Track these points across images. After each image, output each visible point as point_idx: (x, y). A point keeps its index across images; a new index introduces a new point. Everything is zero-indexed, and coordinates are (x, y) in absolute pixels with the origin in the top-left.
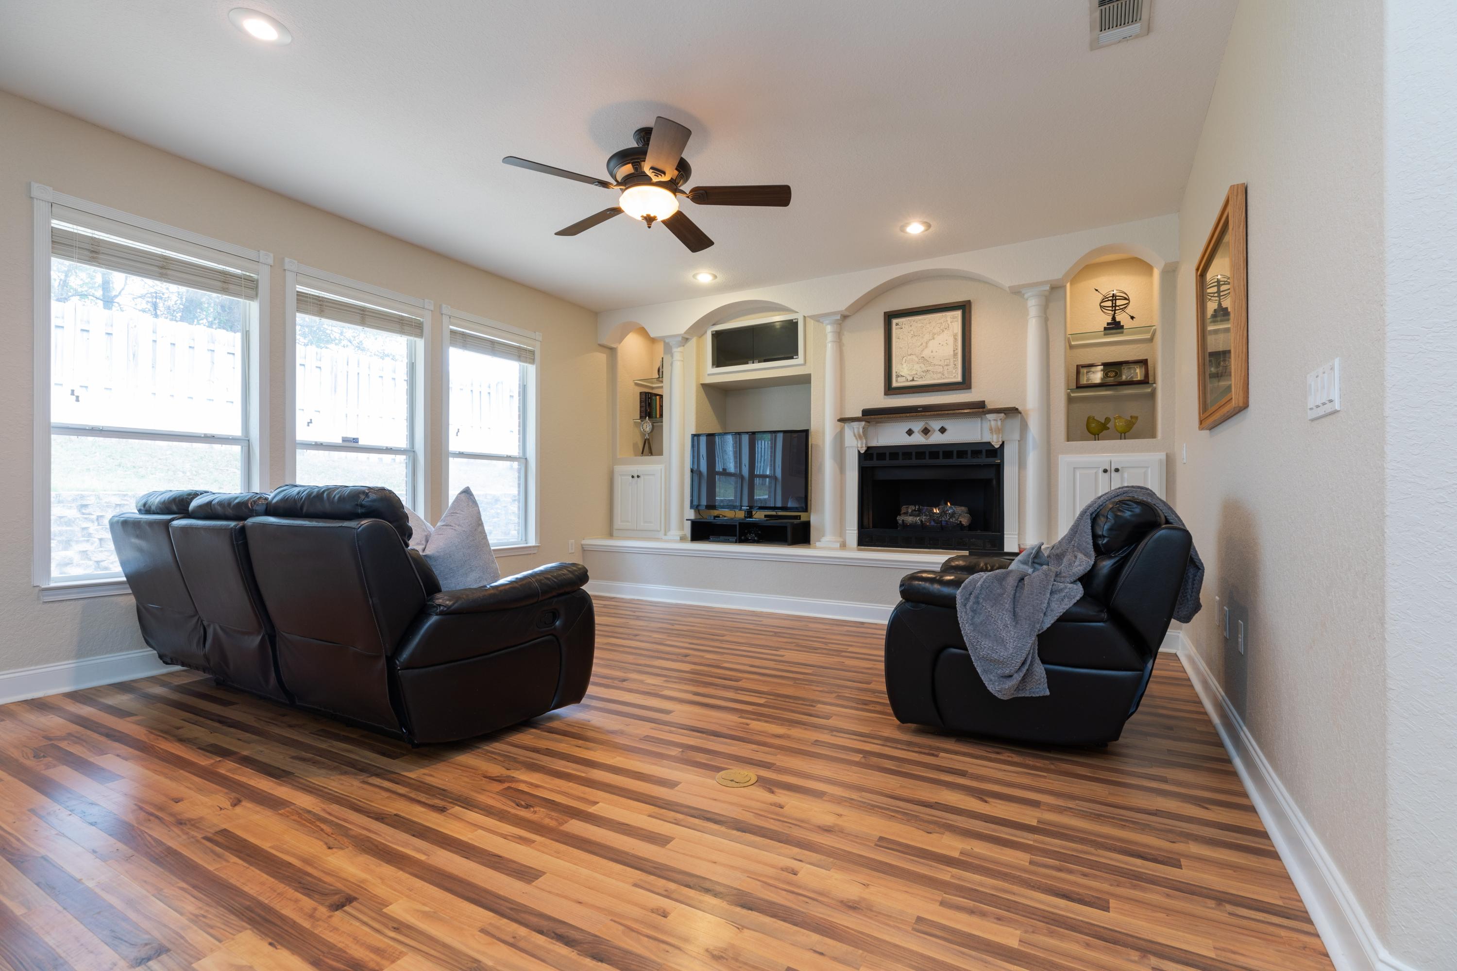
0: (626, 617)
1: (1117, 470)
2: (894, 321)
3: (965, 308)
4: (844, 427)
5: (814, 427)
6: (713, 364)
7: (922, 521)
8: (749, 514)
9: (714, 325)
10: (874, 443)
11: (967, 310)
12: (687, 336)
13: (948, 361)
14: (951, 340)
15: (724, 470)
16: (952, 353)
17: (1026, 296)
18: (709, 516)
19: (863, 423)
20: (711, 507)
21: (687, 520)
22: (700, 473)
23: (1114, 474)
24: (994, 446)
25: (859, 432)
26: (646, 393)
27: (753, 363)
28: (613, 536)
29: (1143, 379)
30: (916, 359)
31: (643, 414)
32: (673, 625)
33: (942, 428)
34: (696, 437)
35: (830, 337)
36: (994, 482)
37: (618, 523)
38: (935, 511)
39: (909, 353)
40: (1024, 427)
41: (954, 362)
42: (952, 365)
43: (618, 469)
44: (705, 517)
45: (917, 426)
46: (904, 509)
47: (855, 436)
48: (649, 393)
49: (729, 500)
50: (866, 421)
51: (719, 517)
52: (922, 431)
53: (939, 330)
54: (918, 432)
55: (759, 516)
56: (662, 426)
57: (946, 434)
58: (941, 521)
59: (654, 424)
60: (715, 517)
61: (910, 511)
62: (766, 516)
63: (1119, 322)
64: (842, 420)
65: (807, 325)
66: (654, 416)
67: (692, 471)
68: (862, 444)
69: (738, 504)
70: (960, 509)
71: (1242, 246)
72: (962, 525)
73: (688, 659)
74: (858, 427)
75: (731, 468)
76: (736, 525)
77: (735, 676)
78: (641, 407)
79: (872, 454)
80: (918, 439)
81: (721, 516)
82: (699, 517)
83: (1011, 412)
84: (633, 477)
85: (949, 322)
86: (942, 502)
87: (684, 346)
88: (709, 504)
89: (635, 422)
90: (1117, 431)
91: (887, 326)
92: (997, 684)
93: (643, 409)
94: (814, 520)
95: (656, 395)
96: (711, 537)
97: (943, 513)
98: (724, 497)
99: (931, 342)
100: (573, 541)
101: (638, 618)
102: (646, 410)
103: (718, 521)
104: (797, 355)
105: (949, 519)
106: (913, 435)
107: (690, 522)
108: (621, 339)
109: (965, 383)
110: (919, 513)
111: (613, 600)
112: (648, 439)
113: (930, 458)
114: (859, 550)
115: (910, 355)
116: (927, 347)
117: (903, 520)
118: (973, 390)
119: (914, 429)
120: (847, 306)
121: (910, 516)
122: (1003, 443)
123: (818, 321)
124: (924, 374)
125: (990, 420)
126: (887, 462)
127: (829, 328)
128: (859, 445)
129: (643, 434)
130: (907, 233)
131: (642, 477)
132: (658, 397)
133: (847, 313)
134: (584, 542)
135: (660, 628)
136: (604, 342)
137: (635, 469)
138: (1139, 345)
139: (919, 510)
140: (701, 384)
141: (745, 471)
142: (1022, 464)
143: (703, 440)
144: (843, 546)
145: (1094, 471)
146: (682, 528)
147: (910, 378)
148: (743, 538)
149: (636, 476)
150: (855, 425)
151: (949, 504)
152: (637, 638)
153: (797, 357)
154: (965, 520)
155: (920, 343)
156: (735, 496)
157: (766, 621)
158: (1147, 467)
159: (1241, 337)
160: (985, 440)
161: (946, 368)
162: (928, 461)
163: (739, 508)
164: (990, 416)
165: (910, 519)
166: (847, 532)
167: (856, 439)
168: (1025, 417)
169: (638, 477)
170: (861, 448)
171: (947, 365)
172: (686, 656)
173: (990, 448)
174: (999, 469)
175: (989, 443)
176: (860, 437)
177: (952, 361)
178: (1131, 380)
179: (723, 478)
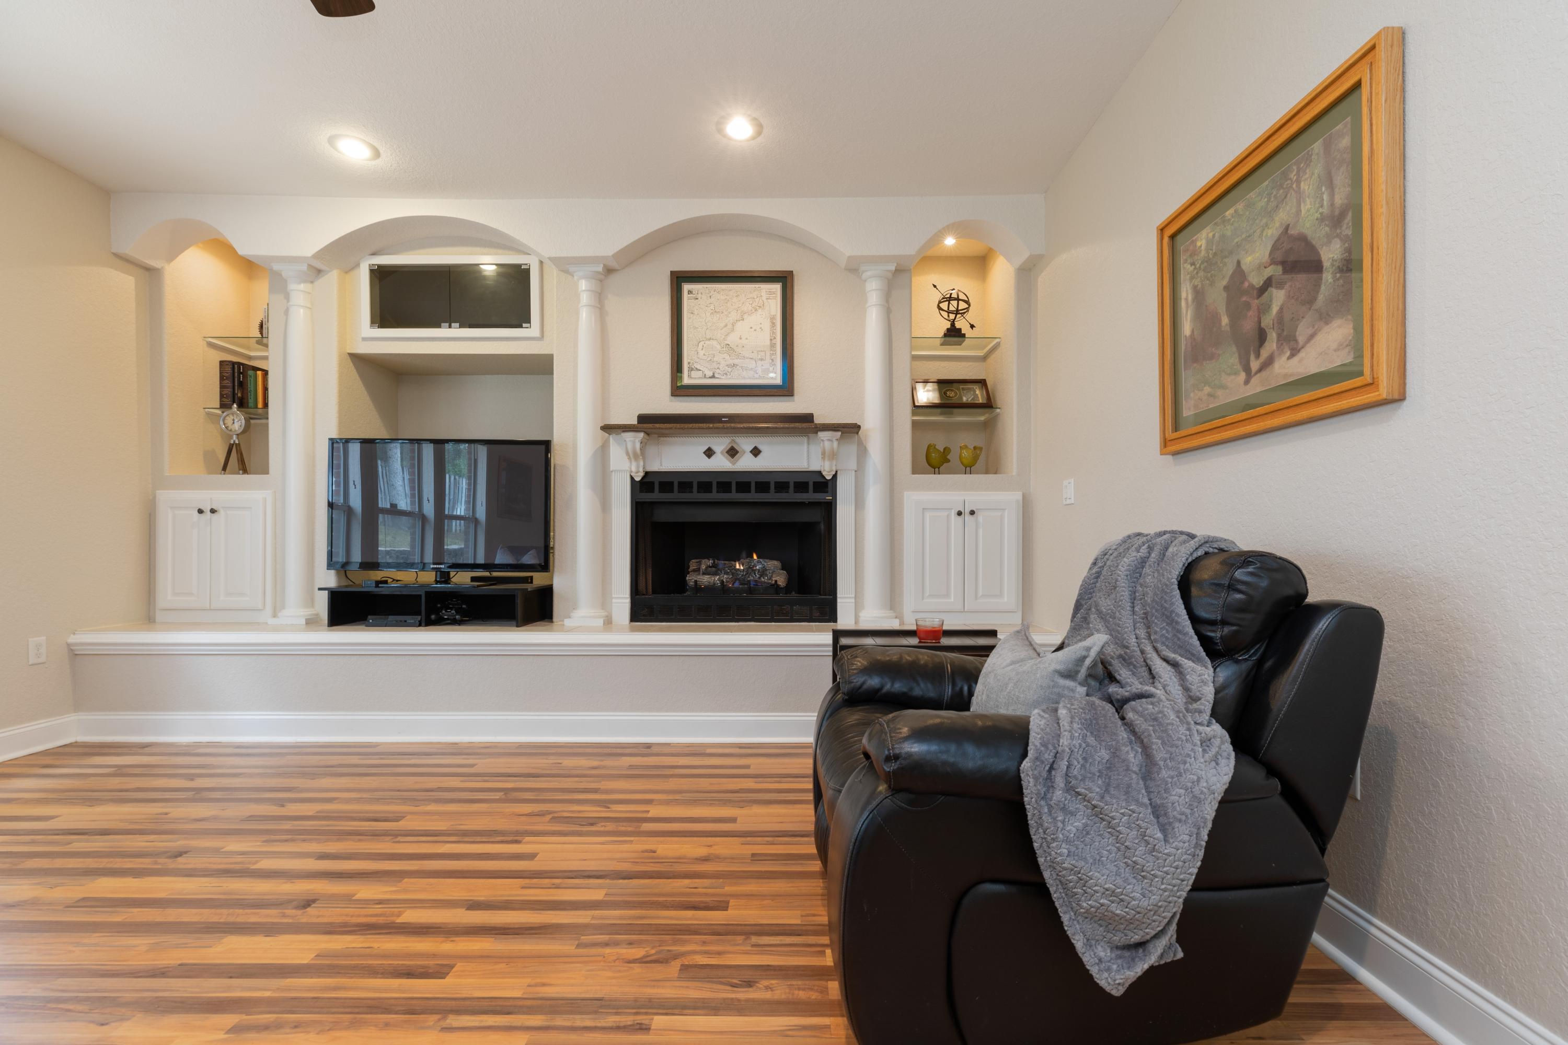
0: (168, 795)
1: (972, 513)
2: (686, 287)
3: (784, 279)
4: (608, 439)
5: (558, 438)
6: (373, 322)
7: (722, 582)
8: (445, 577)
9: (374, 254)
10: (655, 467)
11: (789, 285)
12: (319, 265)
13: (763, 354)
14: (767, 325)
15: (394, 506)
16: (768, 343)
17: (865, 276)
18: (366, 581)
19: (641, 435)
20: (370, 565)
21: (320, 589)
22: (349, 511)
23: (968, 517)
24: (824, 477)
25: (634, 448)
26: (233, 364)
27: (450, 327)
28: (154, 622)
29: (985, 402)
30: (719, 347)
31: (227, 401)
32: (281, 803)
33: (756, 448)
34: (338, 446)
35: (585, 298)
36: (822, 526)
37: (166, 596)
38: (738, 567)
39: (708, 337)
40: (863, 452)
41: (771, 356)
42: (768, 360)
43: (164, 496)
44: (357, 582)
45: (720, 444)
46: (693, 565)
47: (627, 454)
48: (239, 364)
49: (401, 551)
50: (645, 432)
51: (386, 582)
52: (728, 452)
53: (750, 308)
54: (722, 453)
55: (461, 579)
56: (267, 425)
57: (760, 456)
58: (749, 581)
59: (252, 421)
60: (378, 583)
61: (703, 567)
62: (474, 579)
63: (960, 330)
64: (608, 429)
65: (545, 276)
66: (251, 404)
67: (331, 505)
68: (638, 467)
69: (417, 559)
70: (773, 565)
71: (1398, 132)
72: (778, 586)
73: (313, 914)
74: (633, 440)
75: (404, 504)
76: (420, 596)
77: (434, 956)
78: (222, 387)
79: (652, 483)
80: (720, 463)
81: (390, 580)
82: (345, 582)
83: (850, 430)
84: (200, 511)
85: (764, 298)
86: (744, 554)
87: (312, 282)
88: (364, 561)
89: (208, 414)
90: (962, 463)
91: (675, 293)
92: (1115, 967)
93: (228, 391)
94: (559, 583)
95: (256, 369)
96: (369, 617)
97: (750, 569)
98: (390, 547)
99: (739, 323)
100: (43, 638)
101: (198, 795)
102: (234, 394)
103: (383, 590)
104: (528, 321)
105: (759, 578)
106: (713, 457)
107: (327, 592)
108: (172, 255)
109: (786, 389)
110: (714, 570)
111: (146, 750)
112: (238, 445)
113: (737, 491)
114: (633, 630)
115: (710, 339)
116: (733, 330)
117: (696, 581)
118: (796, 397)
119: (714, 448)
120: (615, 251)
121: (704, 574)
122: (836, 472)
123: (566, 272)
124: (730, 370)
125: (823, 440)
126: (675, 496)
127: (583, 285)
128: (634, 469)
129: (226, 433)
130: (725, 136)
131: (222, 513)
132: (259, 373)
133: (614, 264)
134: (72, 639)
135: (251, 818)
136: (129, 250)
137: (205, 498)
138: (971, 363)
139: (714, 566)
140: (348, 353)
141: (429, 509)
142: (859, 503)
143: (355, 450)
144: (608, 622)
145: (946, 513)
146: (310, 601)
147: (709, 374)
148: (433, 617)
149: (207, 509)
150: (629, 436)
151: (755, 557)
152: (181, 862)
153: (527, 325)
154: (781, 579)
155: (724, 324)
156: (413, 546)
157: (484, 765)
158: (1004, 510)
159: (1397, 283)
160: (814, 467)
161: (760, 363)
162: (734, 496)
163: (421, 566)
164: (822, 435)
165: (705, 580)
166: (614, 601)
167: (629, 458)
168: (863, 439)
169: (213, 511)
170: (637, 473)
171: (761, 360)
172: (307, 903)
173: (821, 480)
174: (829, 509)
175: (820, 473)
176: (636, 457)
177: (768, 354)
178: (972, 402)
179: (388, 518)
